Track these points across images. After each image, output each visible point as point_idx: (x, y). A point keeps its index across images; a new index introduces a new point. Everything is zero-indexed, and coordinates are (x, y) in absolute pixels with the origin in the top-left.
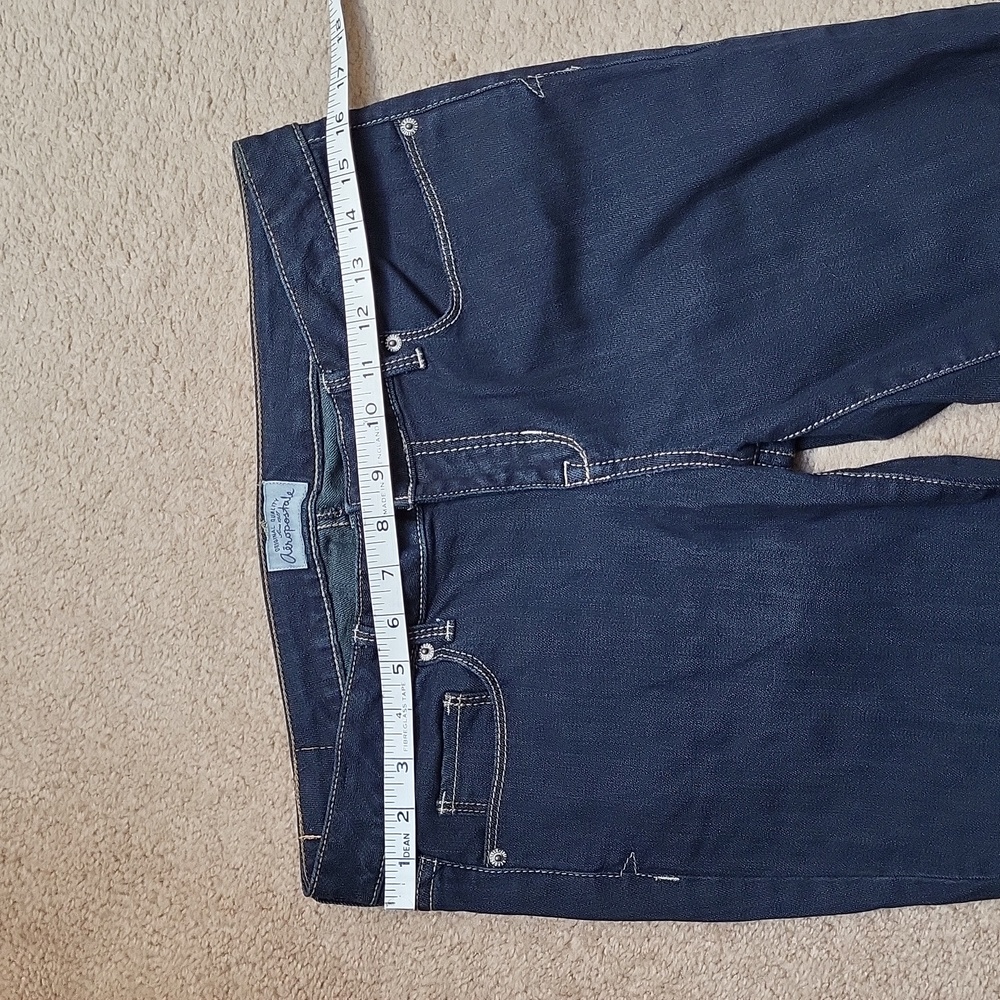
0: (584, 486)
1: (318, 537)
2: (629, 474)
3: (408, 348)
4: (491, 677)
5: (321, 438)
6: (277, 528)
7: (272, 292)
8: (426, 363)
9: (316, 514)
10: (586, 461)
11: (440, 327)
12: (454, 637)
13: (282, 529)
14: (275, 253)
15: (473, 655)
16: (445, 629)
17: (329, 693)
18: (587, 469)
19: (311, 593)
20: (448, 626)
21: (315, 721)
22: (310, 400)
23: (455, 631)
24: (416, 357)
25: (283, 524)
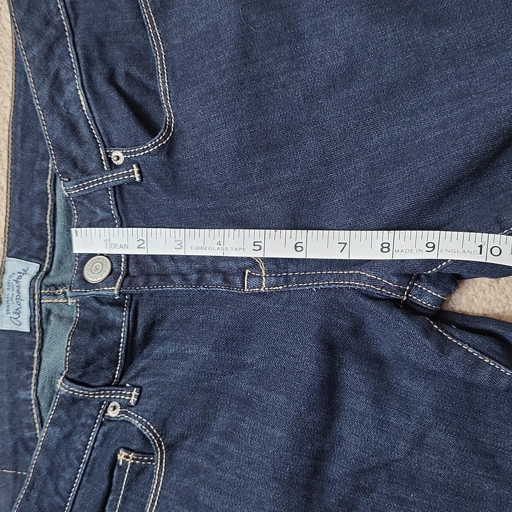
0: (260, 293)
1: (41, 309)
2: (299, 287)
3: (128, 163)
4: (158, 441)
5: (54, 231)
6: (10, 296)
7: (25, 109)
8: (141, 177)
9: (41, 290)
10: (264, 272)
11: (153, 146)
12: (137, 403)
13: (15, 297)
14: (30, 80)
15: (148, 420)
16: (131, 394)
17: (28, 434)
18: (264, 278)
19: (27, 353)
20: (134, 393)
21: (15, 451)
22: (48, 199)
23: (139, 398)
24: (133, 171)
25: (16, 294)
